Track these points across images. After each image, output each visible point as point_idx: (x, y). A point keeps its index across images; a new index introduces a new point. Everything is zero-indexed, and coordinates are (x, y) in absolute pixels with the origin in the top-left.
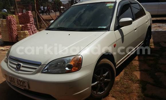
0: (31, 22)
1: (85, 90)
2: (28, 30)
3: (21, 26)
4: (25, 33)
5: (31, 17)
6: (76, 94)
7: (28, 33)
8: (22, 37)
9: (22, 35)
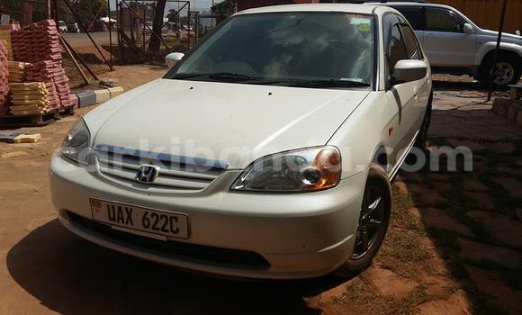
0: (54, 57)
1: (345, 240)
2: (46, 80)
3: (21, 65)
4: (36, 89)
5: (55, 39)
6: (328, 249)
7: (47, 91)
8: (27, 101)
9: (27, 97)
